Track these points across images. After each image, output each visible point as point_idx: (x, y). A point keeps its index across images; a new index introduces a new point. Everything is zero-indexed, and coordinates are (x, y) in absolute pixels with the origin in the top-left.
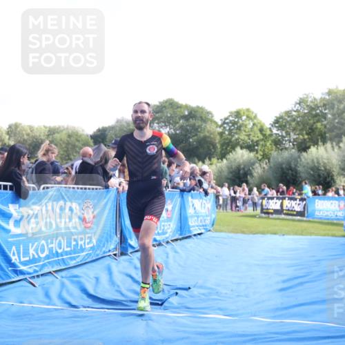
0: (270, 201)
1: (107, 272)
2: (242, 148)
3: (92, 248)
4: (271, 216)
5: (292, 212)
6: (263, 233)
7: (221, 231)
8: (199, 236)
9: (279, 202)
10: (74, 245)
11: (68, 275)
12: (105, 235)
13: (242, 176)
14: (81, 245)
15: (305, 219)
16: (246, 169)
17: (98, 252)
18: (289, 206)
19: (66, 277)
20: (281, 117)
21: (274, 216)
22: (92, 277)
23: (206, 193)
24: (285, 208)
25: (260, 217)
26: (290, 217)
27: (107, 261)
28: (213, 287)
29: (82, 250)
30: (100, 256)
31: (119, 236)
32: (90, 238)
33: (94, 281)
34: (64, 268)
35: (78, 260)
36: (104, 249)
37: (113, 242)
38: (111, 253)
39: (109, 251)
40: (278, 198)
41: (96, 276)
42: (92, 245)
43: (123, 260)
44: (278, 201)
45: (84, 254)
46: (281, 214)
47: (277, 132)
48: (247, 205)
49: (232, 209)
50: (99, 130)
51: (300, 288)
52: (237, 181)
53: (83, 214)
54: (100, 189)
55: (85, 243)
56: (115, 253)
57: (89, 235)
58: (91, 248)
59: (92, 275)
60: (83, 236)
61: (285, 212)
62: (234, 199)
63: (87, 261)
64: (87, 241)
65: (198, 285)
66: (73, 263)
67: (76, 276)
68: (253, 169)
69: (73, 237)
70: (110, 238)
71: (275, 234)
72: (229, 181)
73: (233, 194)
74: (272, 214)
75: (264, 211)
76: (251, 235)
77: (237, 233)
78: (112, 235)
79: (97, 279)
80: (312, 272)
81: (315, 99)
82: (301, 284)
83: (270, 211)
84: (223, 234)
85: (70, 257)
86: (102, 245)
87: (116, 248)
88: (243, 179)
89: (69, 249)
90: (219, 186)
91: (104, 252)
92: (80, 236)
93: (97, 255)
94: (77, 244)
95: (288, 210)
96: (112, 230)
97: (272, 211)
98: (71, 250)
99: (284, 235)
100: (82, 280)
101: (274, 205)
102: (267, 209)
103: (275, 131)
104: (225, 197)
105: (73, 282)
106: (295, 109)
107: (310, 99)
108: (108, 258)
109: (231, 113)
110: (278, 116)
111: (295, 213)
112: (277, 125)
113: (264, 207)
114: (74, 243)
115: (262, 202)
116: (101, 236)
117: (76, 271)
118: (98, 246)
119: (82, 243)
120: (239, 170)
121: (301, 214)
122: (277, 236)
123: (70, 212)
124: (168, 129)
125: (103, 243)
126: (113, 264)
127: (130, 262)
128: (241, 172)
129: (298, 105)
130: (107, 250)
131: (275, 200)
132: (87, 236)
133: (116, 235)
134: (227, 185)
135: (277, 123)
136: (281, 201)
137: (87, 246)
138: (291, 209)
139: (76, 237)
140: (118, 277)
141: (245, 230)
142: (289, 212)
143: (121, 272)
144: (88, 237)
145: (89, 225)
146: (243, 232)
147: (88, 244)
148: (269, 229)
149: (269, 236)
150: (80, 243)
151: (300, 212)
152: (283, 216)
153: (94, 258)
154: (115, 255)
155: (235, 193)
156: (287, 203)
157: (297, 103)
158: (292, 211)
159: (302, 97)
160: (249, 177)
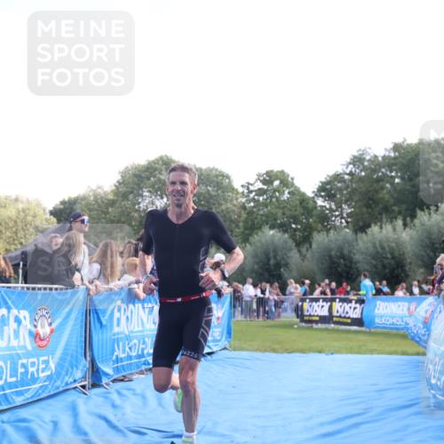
0: (314, 303)
1: (70, 413)
2: (272, 227)
3: (49, 378)
4: (315, 326)
5: (345, 320)
6: (303, 351)
7: (242, 349)
8: (209, 357)
9: (327, 305)
10: (21, 373)
11: (12, 419)
12: (69, 358)
13: (272, 268)
14: (32, 374)
15: (363, 329)
16: (279, 258)
17: (58, 383)
18: (341, 310)
19: (8, 422)
20: (328, 183)
21: (320, 325)
22: (47, 420)
23: (220, 294)
24: (335, 314)
25: (299, 328)
26: (343, 327)
27: (72, 397)
28: (227, 433)
29: (34, 380)
30: (61, 389)
31: (88, 358)
32: (46, 362)
33: (50, 427)
34: (5, 407)
35: (28, 395)
36: (67, 378)
37: (81, 368)
38: (78, 385)
39: (75, 381)
40: (324, 300)
41: (55, 419)
42: (49, 373)
43: (95, 394)
44: (325, 303)
45: (37, 386)
46: (329, 323)
47: (323, 204)
48: (281, 310)
49: (258, 316)
50: (63, 203)
51: (354, 431)
52: (266, 275)
53: (35, 326)
54: (62, 289)
55: (38, 370)
56: (83, 383)
57: (46, 358)
58: (48, 376)
59: (48, 417)
60: (35, 360)
61: (335, 319)
62: (262, 302)
63: (42, 397)
64: (42, 366)
65: (204, 430)
66: (19, 400)
67: (24, 420)
68: (288, 257)
69: (20, 362)
70: (77, 361)
71: (320, 352)
72: (254, 275)
73: (260, 295)
74: (316, 322)
75: (306, 318)
76: (286, 355)
77: (265, 351)
78: (79, 356)
79: (55, 424)
80: (371, 408)
81: (376, 157)
82: (356, 425)
83: (314, 318)
84: (244, 354)
85: (17, 392)
86: (64, 373)
87: (84, 378)
88: (275, 273)
89: (14, 379)
90: (240, 282)
91: (67, 384)
92: (31, 360)
93: (58, 388)
94: (27, 372)
95: (340, 317)
96: (79, 350)
97: (317, 318)
98: (17, 381)
99: (332, 354)
100: (34, 426)
101: (320, 309)
102: (310, 315)
103: (320, 202)
104: (248, 299)
105: (18, 429)
106: (348, 171)
107: (368, 158)
108: (73, 391)
109: (259, 175)
110: (323, 180)
111: (349, 321)
112: (323, 194)
113: (306, 313)
114: (21, 370)
115: (302, 306)
116: (62, 359)
117: (23, 413)
118: (58, 374)
119: (34, 369)
120: (269, 260)
121: (359, 322)
122: (322, 356)
123: (16, 324)
124: (165, 199)
125: (65, 369)
126: (80, 400)
127: (106, 398)
128: (272, 262)
129: (351, 166)
130: (71, 380)
131: (321, 303)
132: (42, 359)
133: (85, 357)
134: (250, 280)
135: (323, 191)
136: (329, 304)
137: (42, 375)
138: (343, 315)
139: (24, 361)
140: (86, 421)
141: (277, 346)
142: (341, 320)
143: (91, 413)
144: (44, 362)
145: (44, 343)
146: (274, 351)
147: (43, 372)
148: (312, 345)
149: (311, 356)
150: (31, 370)
151: (356, 319)
152: (333, 325)
153: (52, 393)
154: (84, 387)
155: (263, 292)
156: (338, 307)
157: (350, 163)
158: (345, 317)
159: (356, 154)
160: (282, 270)
